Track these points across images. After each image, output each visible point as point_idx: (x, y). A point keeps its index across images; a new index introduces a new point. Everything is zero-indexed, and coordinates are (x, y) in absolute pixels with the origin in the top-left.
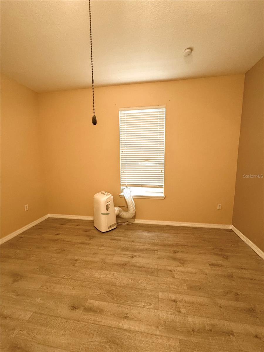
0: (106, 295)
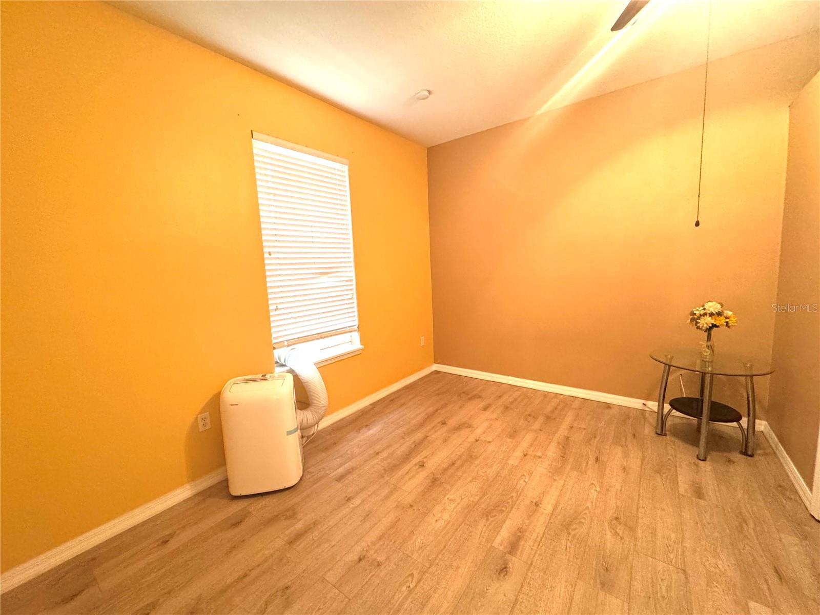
0: (491, 519)
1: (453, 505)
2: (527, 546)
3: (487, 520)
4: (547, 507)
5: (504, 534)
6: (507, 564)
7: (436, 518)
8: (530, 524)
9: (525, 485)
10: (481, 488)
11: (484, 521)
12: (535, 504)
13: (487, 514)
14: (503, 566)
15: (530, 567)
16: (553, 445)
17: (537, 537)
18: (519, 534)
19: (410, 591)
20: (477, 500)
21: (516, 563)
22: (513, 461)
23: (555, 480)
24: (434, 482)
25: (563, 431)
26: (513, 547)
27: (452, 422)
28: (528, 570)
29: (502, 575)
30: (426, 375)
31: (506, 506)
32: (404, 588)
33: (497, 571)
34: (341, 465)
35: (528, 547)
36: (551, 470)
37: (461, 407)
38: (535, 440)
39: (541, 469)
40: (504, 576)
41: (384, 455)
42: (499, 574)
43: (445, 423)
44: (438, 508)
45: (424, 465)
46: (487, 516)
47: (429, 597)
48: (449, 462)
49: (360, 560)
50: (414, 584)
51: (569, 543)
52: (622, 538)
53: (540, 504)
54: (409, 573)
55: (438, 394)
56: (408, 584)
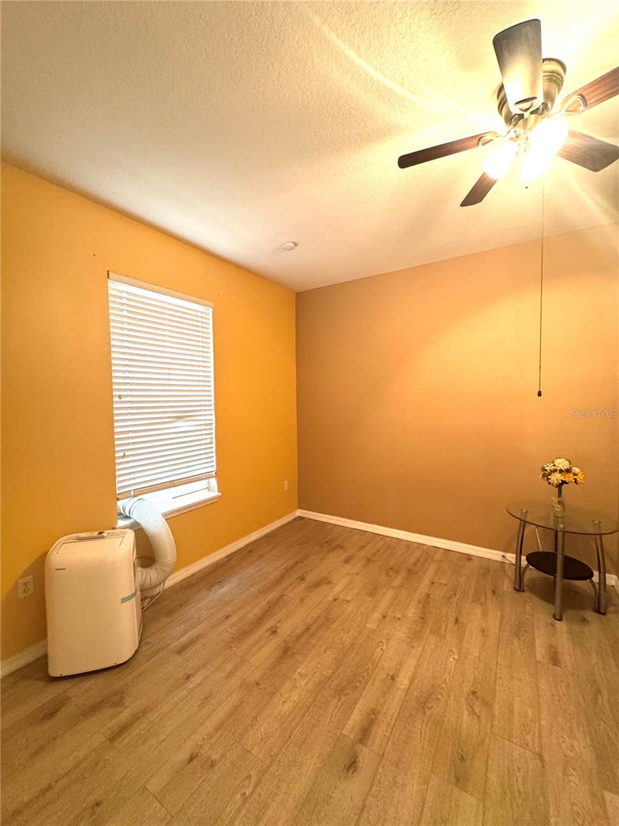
0: (343, 699)
1: (303, 682)
2: (379, 732)
3: (339, 700)
4: (403, 681)
5: (356, 717)
6: (357, 757)
7: (283, 700)
8: (384, 703)
9: (382, 655)
10: (335, 659)
11: (336, 701)
12: (392, 677)
13: (339, 692)
14: (353, 760)
15: (381, 760)
16: (414, 603)
17: (391, 720)
18: (372, 716)
19: (245, 799)
20: (330, 674)
21: (367, 756)
22: (371, 625)
23: (414, 647)
24: (286, 652)
25: (423, 588)
26: (365, 733)
27: (311, 578)
28: (379, 764)
29: (351, 771)
30: (289, 522)
31: (360, 681)
32: (239, 796)
33: (345, 766)
34: (185, 632)
35: (381, 733)
36: (410, 635)
37: (322, 560)
38: (395, 598)
39: (400, 633)
40: (353, 773)
41: (234, 619)
42: (348, 771)
43: (304, 579)
44: (288, 685)
45: (276, 631)
46: (339, 694)
47: (266, 806)
48: (304, 626)
49: (191, 759)
50: (251, 789)
51: (424, 726)
52: (479, 717)
53: (397, 677)
54: (246, 774)
55: (299, 544)
56: (243, 791)
